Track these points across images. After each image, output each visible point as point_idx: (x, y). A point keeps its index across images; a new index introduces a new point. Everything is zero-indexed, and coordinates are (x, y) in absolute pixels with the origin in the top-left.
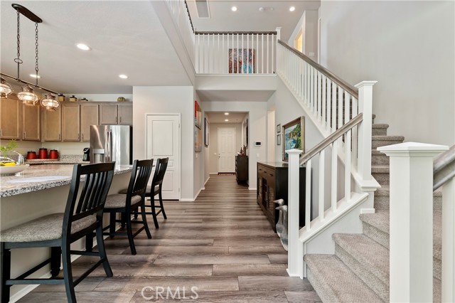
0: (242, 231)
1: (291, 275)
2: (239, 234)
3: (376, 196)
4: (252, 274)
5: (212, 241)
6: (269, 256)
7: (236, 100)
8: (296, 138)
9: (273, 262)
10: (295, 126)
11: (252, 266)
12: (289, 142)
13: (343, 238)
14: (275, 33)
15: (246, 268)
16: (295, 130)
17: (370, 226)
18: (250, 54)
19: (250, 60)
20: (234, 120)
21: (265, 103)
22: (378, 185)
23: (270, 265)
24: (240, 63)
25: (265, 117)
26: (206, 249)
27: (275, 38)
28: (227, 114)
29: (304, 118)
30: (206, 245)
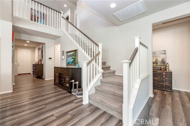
0: (56, 97)
1: (84, 104)
2: (56, 99)
3: (103, 74)
4: (72, 110)
5: (44, 106)
6: (74, 102)
7: (38, 36)
8: (73, 57)
9: (76, 103)
10: (73, 53)
11: (70, 107)
12: (69, 58)
13: (98, 87)
14: (61, 13)
15: (68, 109)
16: (73, 54)
17: (103, 82)
18: (44, 16)
19: (44, 19)
20: (31, 45)
21: (54, 41)
22: (103, 71)
23: (76, 104)
24: (38, 18)
25: (53, 47)
26: (43, 110)
27: (61, 15)
28: (28, 42)
29: (78, 50)
30: (42, 109)
